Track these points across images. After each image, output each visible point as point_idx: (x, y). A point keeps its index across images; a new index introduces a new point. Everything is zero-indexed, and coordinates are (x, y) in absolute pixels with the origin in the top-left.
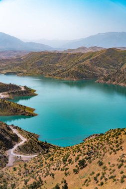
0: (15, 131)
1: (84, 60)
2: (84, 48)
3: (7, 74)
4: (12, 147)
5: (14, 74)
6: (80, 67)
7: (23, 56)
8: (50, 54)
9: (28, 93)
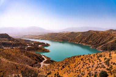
0: (43, 57)
1: (64, 35)
2: (64, 32)
3: (41, 39)
4: (42, 62)
5: (44, 39)
6: (63, 37)
7: (46, 34)
8: (54, 34)
9: (48, 45)
